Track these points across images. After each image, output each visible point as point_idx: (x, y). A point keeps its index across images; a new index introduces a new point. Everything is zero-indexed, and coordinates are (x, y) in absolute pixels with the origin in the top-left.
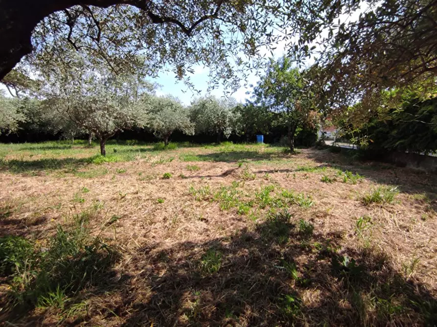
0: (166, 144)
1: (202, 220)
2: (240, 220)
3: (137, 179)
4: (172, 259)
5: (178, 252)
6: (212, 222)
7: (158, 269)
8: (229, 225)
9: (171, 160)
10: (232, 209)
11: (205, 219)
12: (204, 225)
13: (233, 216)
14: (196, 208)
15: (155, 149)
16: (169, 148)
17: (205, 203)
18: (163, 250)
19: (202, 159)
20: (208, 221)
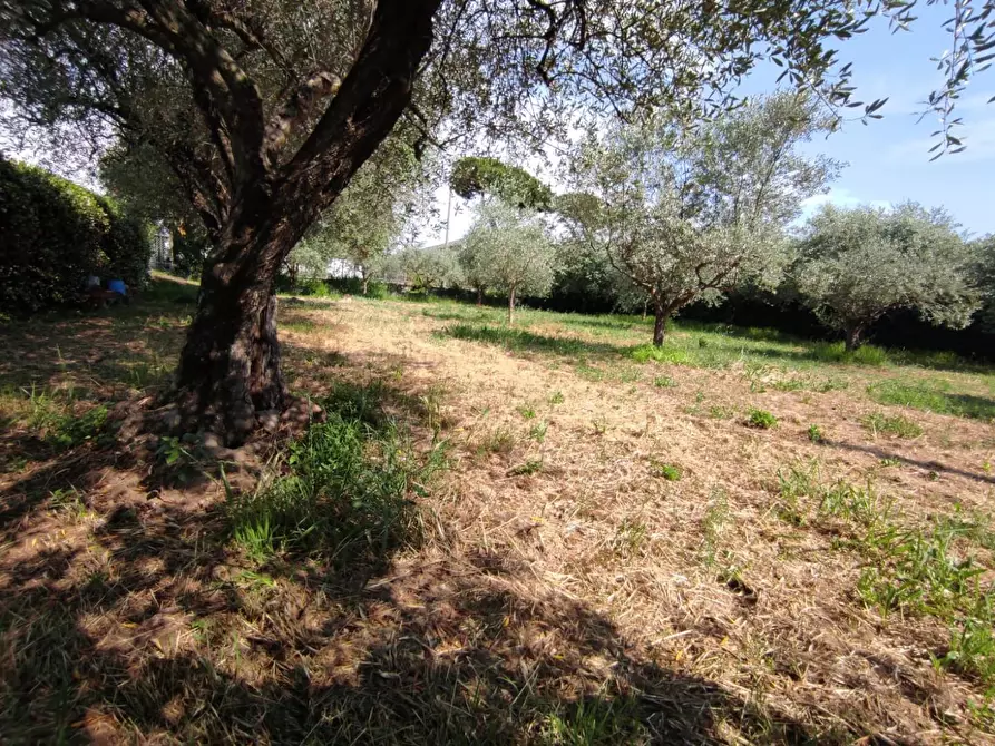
0: (852, 347)
1: (734, 585)
2: (916, 693)
3: (679, 407)
4: (510, 633)
5: (544, 629)
6: (766, 618)
7: (452, 630)
8: (839, 678)
9: (827, 388)
10: (925, 625)
11: (748, 591)
12: (722, 604)
13: (900, 654)
14: (756, 541)
15: (807, 357)
16: (856, 360)
17: (811, 540)
18: (507, 593)
19: (961, 409)
20: (753, 601)
